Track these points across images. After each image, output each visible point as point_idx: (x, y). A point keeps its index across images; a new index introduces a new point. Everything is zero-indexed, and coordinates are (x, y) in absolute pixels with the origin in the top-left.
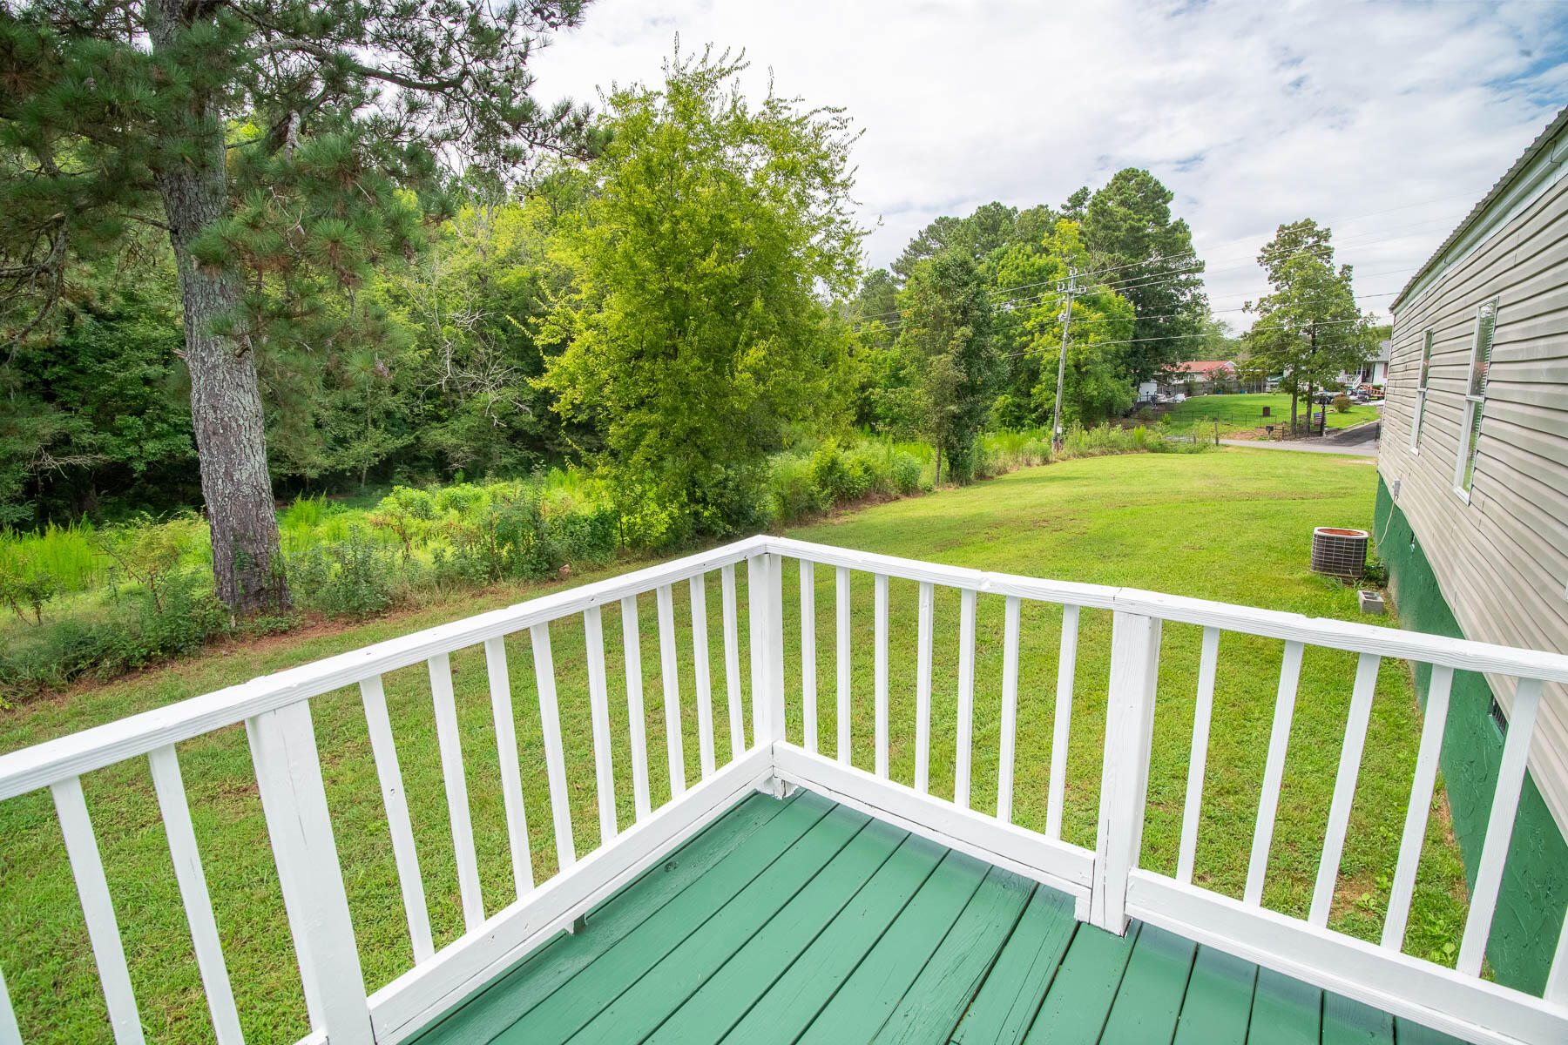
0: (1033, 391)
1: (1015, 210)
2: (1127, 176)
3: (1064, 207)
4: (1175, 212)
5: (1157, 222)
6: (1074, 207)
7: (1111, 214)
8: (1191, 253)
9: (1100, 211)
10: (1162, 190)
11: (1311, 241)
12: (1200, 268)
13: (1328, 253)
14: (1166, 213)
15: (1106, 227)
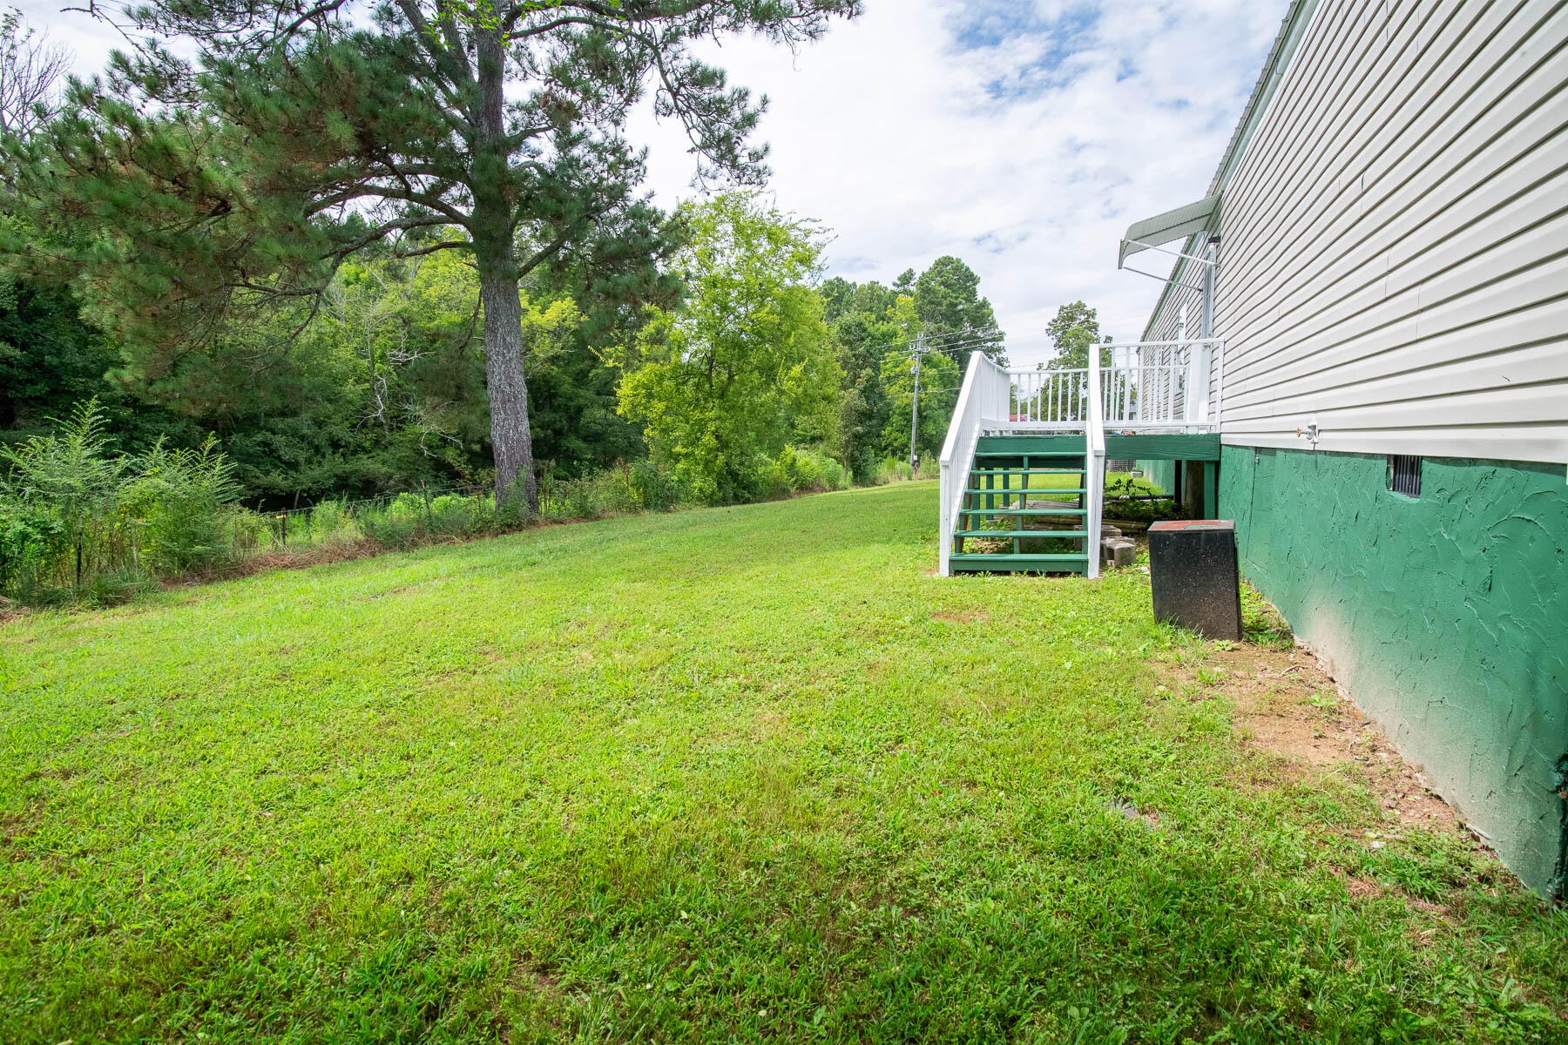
0: (883, 433)
1: (854, 284)
2: (945, 262)
3: (894, 284)
4: (981, 293)
5: (968, 300)
6: (903, 284)
7: (934, 292)
8: (993, 324)
9: (925, 289)
10: (972, 275)
11: (1083, 318)
12: (1000, 337)
13: (1095, 327)
14: (974, 293)
15: (931, 303)
